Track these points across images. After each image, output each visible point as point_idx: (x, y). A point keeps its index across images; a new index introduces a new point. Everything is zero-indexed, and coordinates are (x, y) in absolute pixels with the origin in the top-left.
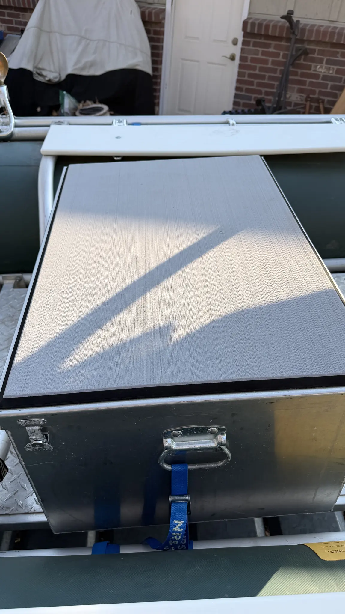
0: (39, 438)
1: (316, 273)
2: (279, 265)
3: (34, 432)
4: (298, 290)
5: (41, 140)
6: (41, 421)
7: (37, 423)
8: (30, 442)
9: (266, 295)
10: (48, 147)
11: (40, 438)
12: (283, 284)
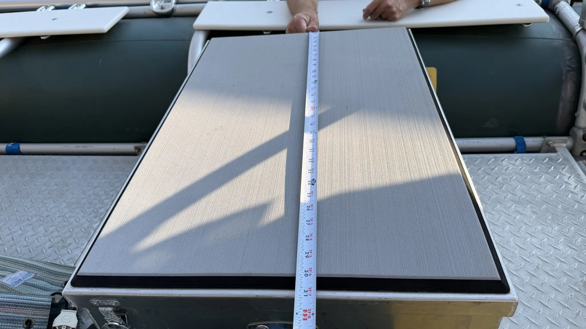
0: (114, 320)
1: (443, 155)
2: (403, 144)
3: (107, 313)
4: (418, 173)
5: (195, 15)
6: (114, 303)
7: (110, 304)
8: (107, 322)
9: (380, 178)
10: (200, 22)
11: (116, 320)
12: (403, 166)
